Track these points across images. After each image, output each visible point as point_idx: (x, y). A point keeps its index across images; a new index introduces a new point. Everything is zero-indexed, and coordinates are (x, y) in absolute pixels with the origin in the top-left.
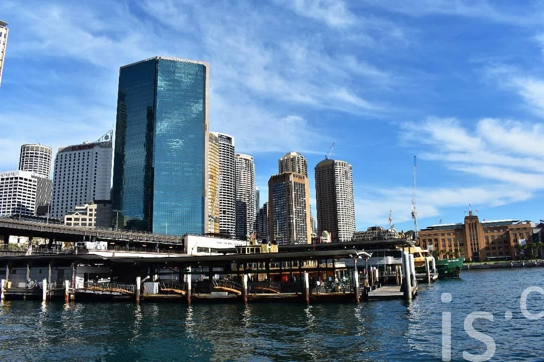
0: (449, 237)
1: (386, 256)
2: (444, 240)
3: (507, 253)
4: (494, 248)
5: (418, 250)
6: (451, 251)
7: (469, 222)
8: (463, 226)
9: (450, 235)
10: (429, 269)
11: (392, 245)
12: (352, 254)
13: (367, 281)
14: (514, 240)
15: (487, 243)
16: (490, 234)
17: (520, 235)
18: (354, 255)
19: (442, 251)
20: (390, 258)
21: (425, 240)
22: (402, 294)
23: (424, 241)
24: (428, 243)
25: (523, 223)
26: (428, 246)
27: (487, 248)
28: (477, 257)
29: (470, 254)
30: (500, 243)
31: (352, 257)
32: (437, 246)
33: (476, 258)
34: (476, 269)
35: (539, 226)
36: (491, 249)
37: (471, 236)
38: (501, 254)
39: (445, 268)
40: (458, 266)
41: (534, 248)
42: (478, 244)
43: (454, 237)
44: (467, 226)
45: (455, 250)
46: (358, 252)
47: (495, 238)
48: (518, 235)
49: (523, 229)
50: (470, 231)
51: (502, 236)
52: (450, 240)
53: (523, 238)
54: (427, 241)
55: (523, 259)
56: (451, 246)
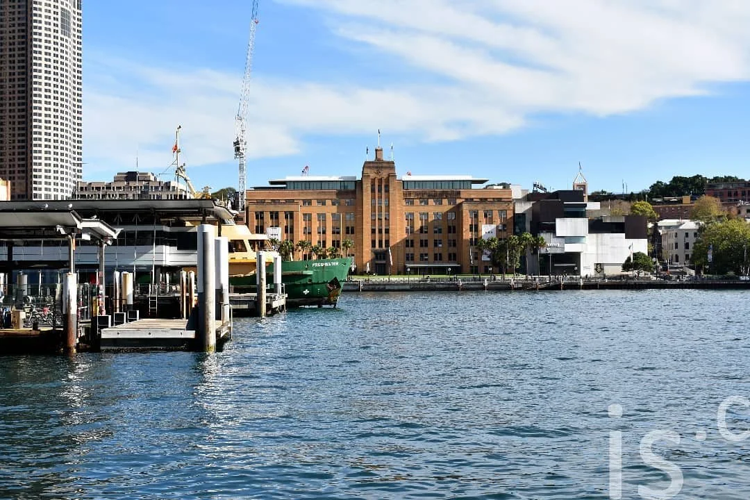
0: (321, 209)
1: (157, 244)
2: (308, 217)
3: (453, 257)
4: (424, 244)
5: (243, 232)
6: (324, 246)
7: (373, 175)
8: (359, 184)
9: (324, 204)
10: (264, 283)
11: (176, 216)
12: (65, 226)
13: (102, 301)
14: (471, 225)
15: (411, 231)
16: (418, 209)
17: (486, 216)
18: (71, 228)
19: (302, 244)
20: (167, 249)
21: (262, 213)
22: (191, 334)
23: (260, 216)
24: (269, 220)
25: (495, 187)
26: (270, 230)
27: (408, 243)
28: (384, 262)
29: (367, 256)
30: (440, 231)
31: (63, 232)
32: (289, 230)
33: (380, 266)
34: (379, 290)
35: (528, 198)
36: (417, 244)
37: (373, 210)
38: (438, 257)
39: (303, 281)
40: (336, 279)
41: (513, 247)
42: (387, 231)
43: (334, 209)
44: (367, 186)
45: (333, 242)
46: (81, 221)
47: (430, 220)
48: (481, 214)
49: (494, 200)
50: (373, 198)
51: (445, 215)
52: (322, 217)
53: (491, 222)
54: (267, 216)
55: (486, 272)
56: (324, 232)
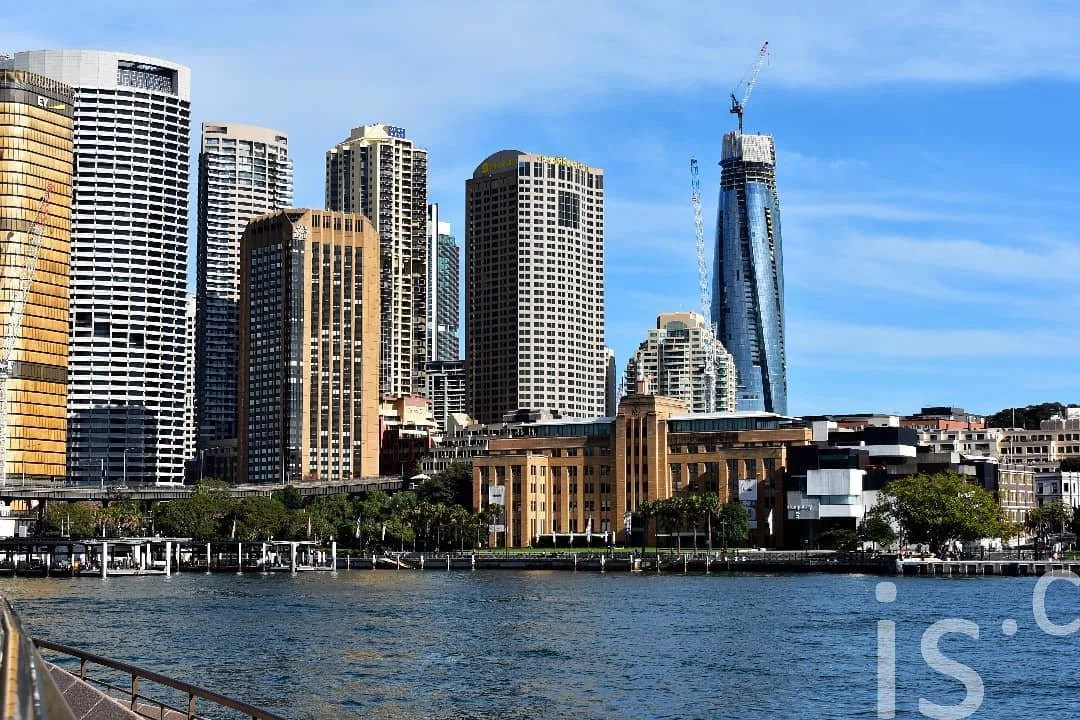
2: (557, 471)
7: (628, 415)
8: (610, 429)
16: (686, 457)
24: (494, 475)
33: (638, 534)
37: (629, 460)
42: (646, 489)
44: (621, 431)
47: (700, 473)
48: (742, 464)
50: (629, 445)
52: (573, 471)
53: (752, 476)
